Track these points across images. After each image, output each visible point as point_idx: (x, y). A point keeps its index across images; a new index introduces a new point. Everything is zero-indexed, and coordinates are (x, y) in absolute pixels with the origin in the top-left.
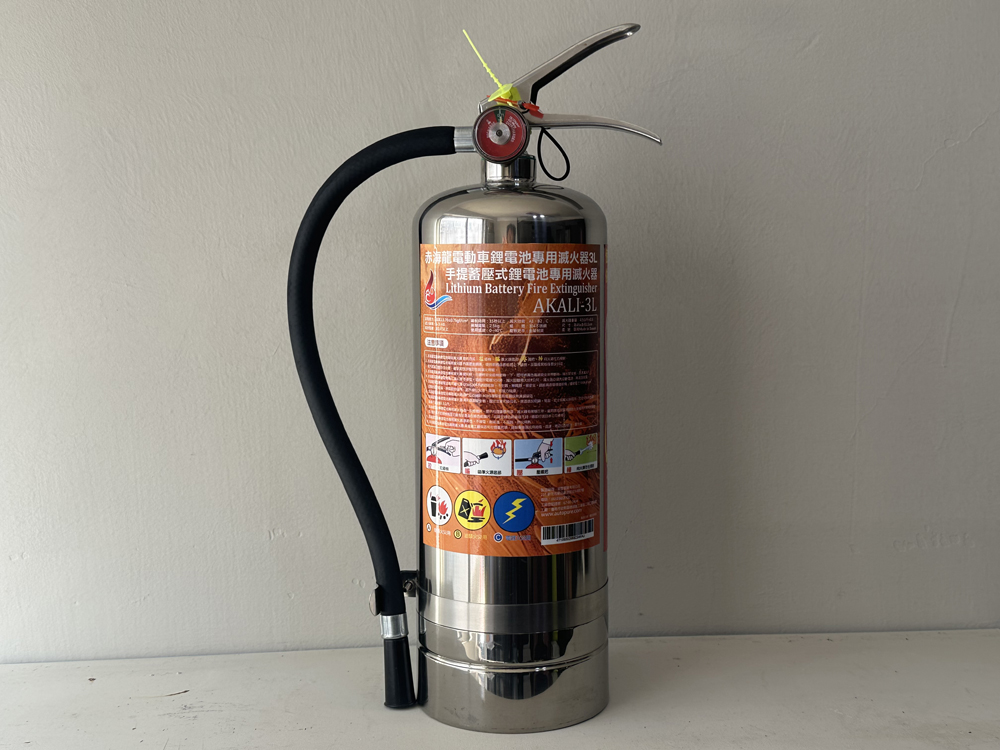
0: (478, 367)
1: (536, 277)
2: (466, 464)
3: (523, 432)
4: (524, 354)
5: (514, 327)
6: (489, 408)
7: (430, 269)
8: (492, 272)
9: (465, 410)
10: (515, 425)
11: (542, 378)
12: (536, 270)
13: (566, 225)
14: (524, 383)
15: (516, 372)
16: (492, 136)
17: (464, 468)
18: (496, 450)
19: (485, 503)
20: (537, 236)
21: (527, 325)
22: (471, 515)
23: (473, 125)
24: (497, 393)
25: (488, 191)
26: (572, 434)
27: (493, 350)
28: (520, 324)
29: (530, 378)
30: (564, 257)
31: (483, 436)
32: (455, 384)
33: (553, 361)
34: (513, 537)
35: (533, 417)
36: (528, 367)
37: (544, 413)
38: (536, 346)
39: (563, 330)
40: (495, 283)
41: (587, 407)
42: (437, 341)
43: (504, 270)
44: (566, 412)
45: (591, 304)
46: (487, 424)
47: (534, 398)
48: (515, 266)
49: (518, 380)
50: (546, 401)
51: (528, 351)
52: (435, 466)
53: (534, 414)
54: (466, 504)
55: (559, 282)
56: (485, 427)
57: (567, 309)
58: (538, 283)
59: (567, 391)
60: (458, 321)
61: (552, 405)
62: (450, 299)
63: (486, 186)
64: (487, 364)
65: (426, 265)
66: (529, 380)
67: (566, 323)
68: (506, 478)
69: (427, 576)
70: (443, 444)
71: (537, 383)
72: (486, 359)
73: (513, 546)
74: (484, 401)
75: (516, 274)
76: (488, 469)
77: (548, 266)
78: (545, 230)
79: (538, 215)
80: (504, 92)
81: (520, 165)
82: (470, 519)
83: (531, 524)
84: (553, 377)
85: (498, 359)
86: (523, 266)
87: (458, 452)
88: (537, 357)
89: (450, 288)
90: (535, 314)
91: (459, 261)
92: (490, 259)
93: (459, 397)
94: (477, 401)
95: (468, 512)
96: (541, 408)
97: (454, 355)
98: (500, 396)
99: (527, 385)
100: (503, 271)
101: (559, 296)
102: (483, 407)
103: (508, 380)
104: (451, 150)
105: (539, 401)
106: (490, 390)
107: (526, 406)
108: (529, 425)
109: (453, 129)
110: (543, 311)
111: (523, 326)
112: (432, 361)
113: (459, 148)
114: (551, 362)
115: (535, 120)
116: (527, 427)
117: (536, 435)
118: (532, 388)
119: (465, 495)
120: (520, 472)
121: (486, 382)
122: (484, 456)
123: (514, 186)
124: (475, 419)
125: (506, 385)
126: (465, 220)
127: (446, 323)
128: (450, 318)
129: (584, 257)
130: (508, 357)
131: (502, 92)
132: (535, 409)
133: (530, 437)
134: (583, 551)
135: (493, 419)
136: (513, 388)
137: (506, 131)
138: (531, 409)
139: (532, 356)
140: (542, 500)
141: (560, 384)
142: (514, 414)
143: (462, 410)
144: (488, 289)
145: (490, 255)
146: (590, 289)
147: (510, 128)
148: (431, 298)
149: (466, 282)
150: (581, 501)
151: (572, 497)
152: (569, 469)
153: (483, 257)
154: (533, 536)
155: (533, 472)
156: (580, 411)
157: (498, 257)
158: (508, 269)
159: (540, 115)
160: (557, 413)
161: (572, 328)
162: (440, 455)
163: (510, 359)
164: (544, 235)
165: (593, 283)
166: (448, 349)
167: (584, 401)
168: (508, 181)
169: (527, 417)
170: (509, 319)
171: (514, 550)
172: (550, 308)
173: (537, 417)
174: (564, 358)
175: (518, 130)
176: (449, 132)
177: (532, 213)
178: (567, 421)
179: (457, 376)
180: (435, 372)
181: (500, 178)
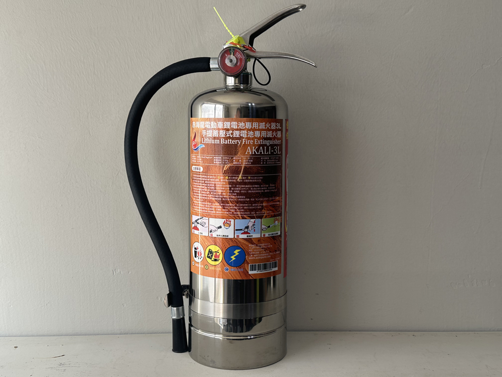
0: (217, 181)
1: (247, 135)
2: (211, 231)
3: (240, 215)
4: (241, 175)
5: (236, 162)
6: (222, 203)
7: (194, 131)
8: (224, 133)
9: (211, 204)
10: (236, 212)
11: (250, 188)
12: (247, 132)
13: (266, 109)
14: (240, 190)
15: (236, 185)
16: (227, 62)
17: (210, 233)
18: (226, 224)
19: (220, 251)
20: (250, 114)
21: (242, 160)
22: (213, 258)
23: (218, 57)
24: (227, 195)
25: (227, 91)
26: (266, 217)
27: (225, 173)
28: (239, 160)
29: (244, 188)
30: (262, 125)
31: (219, 217)
32: (206, 190)
33: (256, 179)
34: (233, 269)
35: (245, 208)
36: (243, 182)
37: (251, 206)
38: (247, 171)
39: (262, 163)
40: (226, 138)
41: (274, 203)
42: (198, 168)
44: (262, 206)
45: (277, 150)
46: (221, 211)
47: (246, 198)
48: (237, 130)
49: (237, 189)
50: (253, 200)
51: (243, 174)
52: (196, 232)
53: (246, 206)
54: (210, 252)
55: (259, 139)
57: (264, 152)
58: (248, 138)
59: (263, 195)
60: (208, 158)
61: (255, 202)
62: (204, 146)
63: (226, 88)
64: (222, 180)
65: (193, 129)
66: (243, 189)
67: (263, 160)
68: (231, 239)
69: (193, 288)
70: (200, 221)
71: (247, 190)
72: (221, 178)
73: (235, 274)
74: (220, 199)
75: (237, 134)
76: (221, 234)
77: (254, 130)
78: (254, 110)
79: (251, 104)
80: (235, 39)
81: (244, 77)
82: (212, 259)
83: (244, 263)
84: (256, 187)
85: (227, 178)
86: (240, 130)
87: (207, 225)
88: (247, 177)
89: (204, 141)
90: (247, 155)
91: (208, 127)
92: (223, 126)
93: (207, 197)
94: (217, 199)
95: (212, 256)
96: (249, 204)
97: (205, 175)
98: (228, 197)
99: (242, 191)
100: (230, 132)
101: (260, 146)
102: (219, 202)
103: (232, 189)
104: (209, 69)
105: (249, 200)
106: (223, 194)
107: (241, 202)
109: (210, 58)
110: (251, 153)
111: (240, 161)
112: (195, 178)
113: (213, 68)
114: (254, 179)
115: (252, 54)
116: (242, 213)
117: (247, 217)
118: (245, 193)
119: (210, 247)
121: (221, 190)
122: (220, 227)
123: (240, 88)
124: (216, 208)
125: (231, 191)
126: (214, 105)
127: (202, 159)
128: (203, 156)
129: (273, 126)
130: (232, 176)
132: (246, 204)
133: (243, 218)
134: (272, 277)
135: (224, 208)
136: (235, 193)
137: (234, 60)
138: (244, 204)
139: (245, 176)
140: (250, 250)
141: (260, 191)
142: (235, 206)
143: (209, 204)
144: (223, 142)
145: (223, 124)
146: (277, 142)
147: (237, 58)
148: (195, 146)
149: (211, 137)
150: (270, 252)
151: (265, 249)
152: (264, 235)
153: (220, 125)
154: (245, 269)
155: (245, 236)
156: (270, 205)
157: (227, 125)
158: (233, 131)
159: (254, 51)
160: (258, 206)
161: (266, 162)
162: (199, 226)
163: (233, 178)
164: (254, 114)
165: (278, 139)
166: (203, 172)
167: (272, 200)
168: (237, 86)
169: (242, 208)
170: (233, 157)
171: (235, 276)
172: (254, 152)
173: (247, 208)
174: (262, 178)
175: (241, 59)
176: (208, 60)
177: (248, 103)
178: (263, 210)
179: (207, 186)
180: (197, 184)
181: (233, 84)
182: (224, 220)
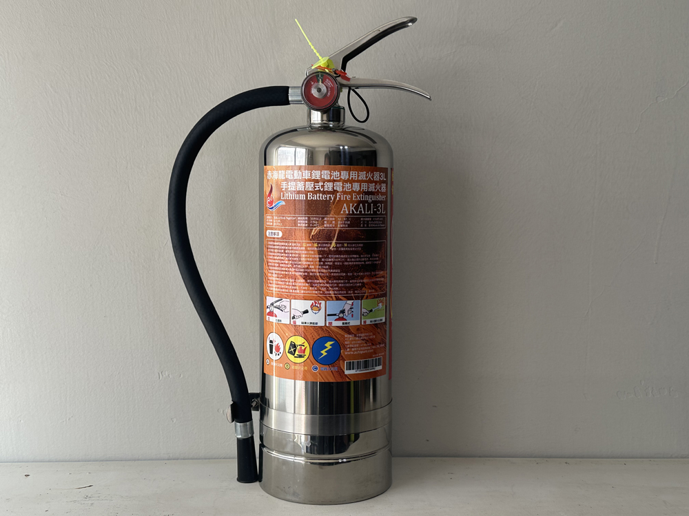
0: (302, 250)
1: (343, 188)
2: (294, 318)
3: (333, 296)
4: (334, 242)
5: (328, 223)
6: (309, 279)
7: (270, 183)
8: (312, 185)
9: (293, 280)
10: (328, 290)
11: (346, 258)
12: (343, 184)
13: (363, 154)
14: (334, 262)
15: (328, 254)
16: (314, 92)
17: (292, 320)
18: (314, 308)
19: (306, 344)
20: (342, 161)
22: (297, 353)
23: (301, 85)
24: (315, 268)
25: (312, 130)
26: (367, 298)
27: (313, 238)
28: (332, 221)
29: (338, 258)
30: (363, 175)
31: (305, 298)
32: (287, 262)
33: (354, 247)
34: (326, 368)
35: (340, 285)
36: (337, 250)
37: (348, 283)
38: (342, 236)
39: (362, 225)
40: (315, 192)
41: (378, 279)
42: (275, 233)
43: (320, 184)
44: (363, 283)
45: (381, 208)
46: (308, 290)
47: (341, 272)
48: (329, 181)
49: (330, 260)
50: (351, 274)
51: (337, 240)
52: (272, 319)
53: (341, 283)
54: (293, 345)
55: (359, 193)
56: (307, 292)
58: (344, 193)
59: (364, 268)
60: (289, 219)
61: (353, 278)
62: (284, 203)
63: (310, 126)
64: (308, 249)
65: (268, 180)
66: (337, 260)
67: (364, 221)
68: (321, 327)
69: (266, 396)
70: (278, 304)
71: (343, 262)
72: (308, 245)
73: (325, 374)
74: (306, 274)
75: (328, 187)
76: (308, 321)
77: (351, 181)
78: (347, 156)
79: (344, 147)
80: (323, 62)
81: (333, 113)
82: (296, 355)
83: (338, 359)
84: (354, 258)
85: (316, 245)
86: (334, 181)
87: (288, 309)
88: (343, 244)
89: (283, 196)
90: (342, 214)
91: (290, 177)
92: (311, 176)
93: (289, 271)
94: (301, 274)
95: (295, 351)
96: (346, 280)
97: (286, 242)
98: (317, 271)
99: (336, 263)
101: (359, 202)
102: (305, 278)
103: (323, 260)
104: (287, 102)
105: (345, 274)
106: (311, 267)
107: (335, 278)
108: (337, 291)
109: (288, 87)
110: (347, 212)
111: (334, 222)
112: (271, 247)
113: (292, 101)
114: (352, 247)
115: (344, 82)
116: (336, 292)
117: (342, 298)
118: (340, 265)
119: (292, 339)
120: (330, 323)
121: (308, 261)
122: (306, 312)
123: (329, 126)
124: (300, 286)
125: (322, 263)
126: (294, 149)
127: (281, 220)
128: (283, 217)
129: (377, 176)
130: (323, 243)
131: (322, 62)
132: (341, 280)
133: (338, 299)
135: (312, 286)
136: (326, 265)
137: (324, 89)
138: (338, 280)
139: (339, 243)
140: (346, 343)
141: (359, 263)
142: (327, 283)
143: (291, 280)
144: (310, 197)
145: (311, 173)
146: (380, 198)
147: (327, 87)
148: (271, 203)
149: (295, 191)
150: (373, 344)
151: (367, 341)
152: (365, 322)
153: (306, 175)
154: (339, 368)
155: (340, 323)
156: (373, 282)
157: (316, 174)
158: (324, 183)
159: (348, 79)
160: (357, 283)
161: (368, 224)
162: (276, 311)
163: (324, 245)
164: (347, 160)
165: (382, 194)
166: (282, 238)
167: (376, 275)
168: (324, 123)
169: (336, 285)
170: (323, 218)
171: (326, 377)
172: (352, 210)
173: (343, 285)
174: (362, 245)
175: (332, 88)
176: (285, 90)
177: (340, 145)
178: (364, 289)
179: (288, 257)
180: (273, 254)
181: (320, 122)
182: (310, 302)
